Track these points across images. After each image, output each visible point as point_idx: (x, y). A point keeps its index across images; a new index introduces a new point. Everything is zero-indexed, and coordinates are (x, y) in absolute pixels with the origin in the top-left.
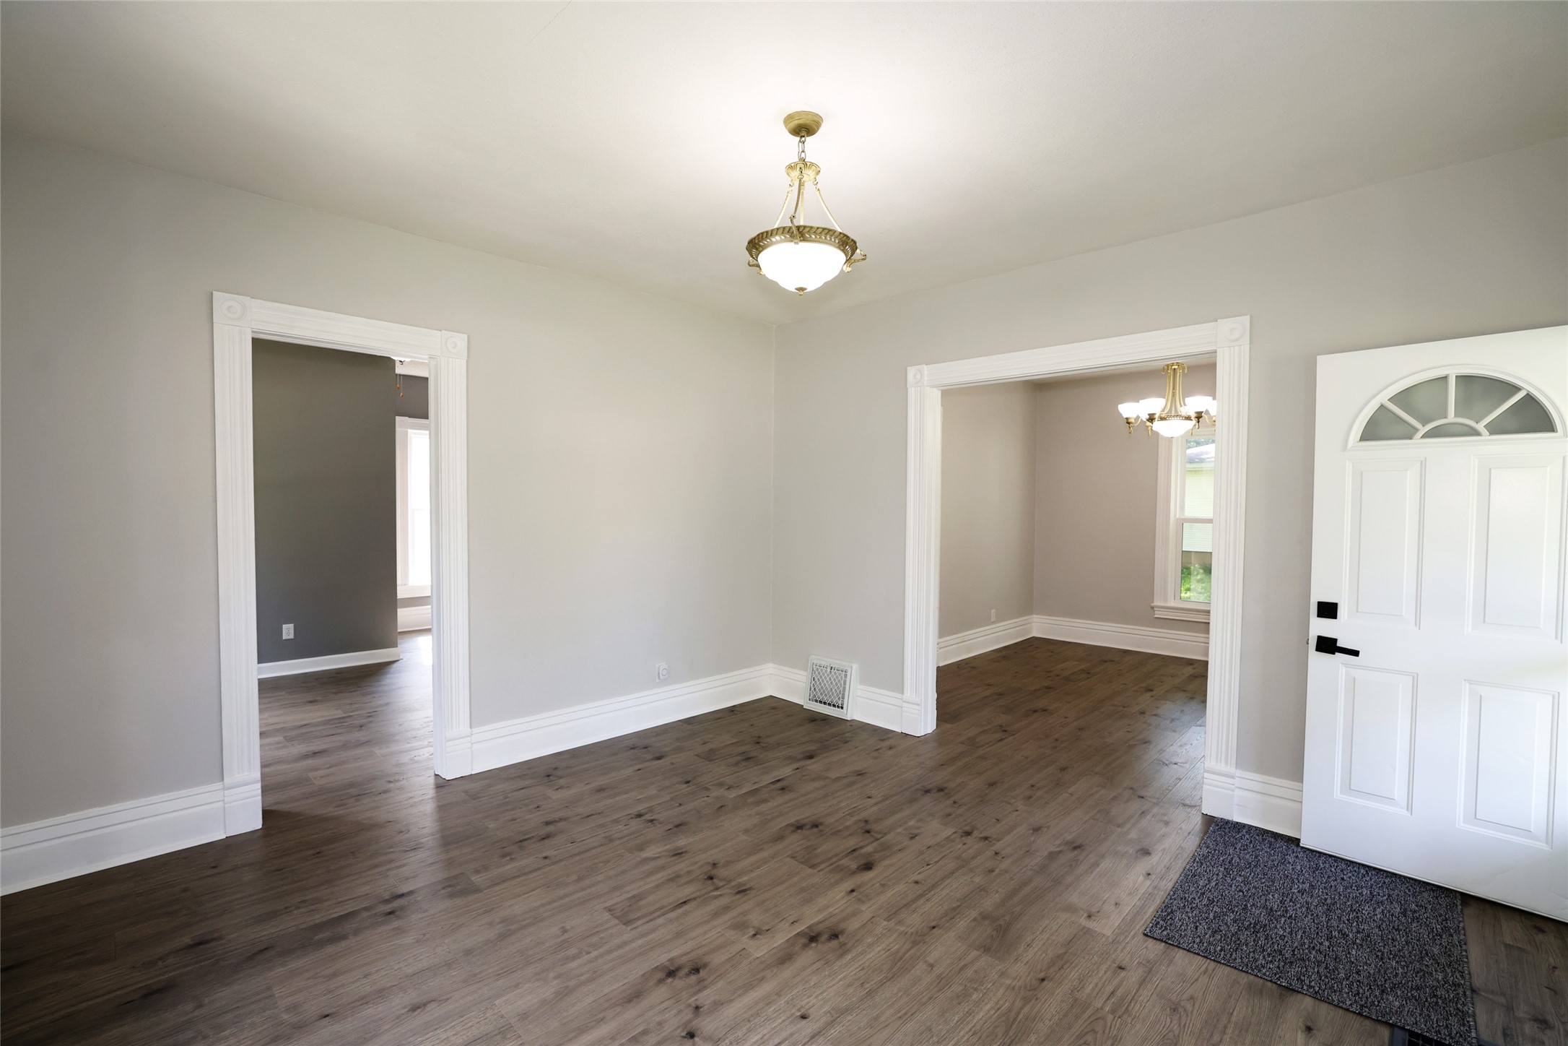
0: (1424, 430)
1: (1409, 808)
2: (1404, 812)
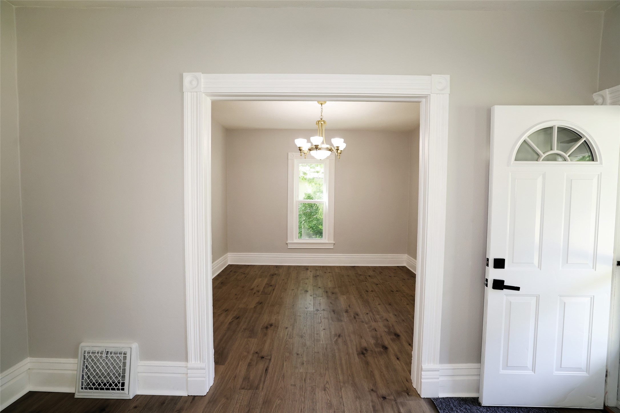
0: (544, 156)
1: (534, 370)
2: (530, 372)
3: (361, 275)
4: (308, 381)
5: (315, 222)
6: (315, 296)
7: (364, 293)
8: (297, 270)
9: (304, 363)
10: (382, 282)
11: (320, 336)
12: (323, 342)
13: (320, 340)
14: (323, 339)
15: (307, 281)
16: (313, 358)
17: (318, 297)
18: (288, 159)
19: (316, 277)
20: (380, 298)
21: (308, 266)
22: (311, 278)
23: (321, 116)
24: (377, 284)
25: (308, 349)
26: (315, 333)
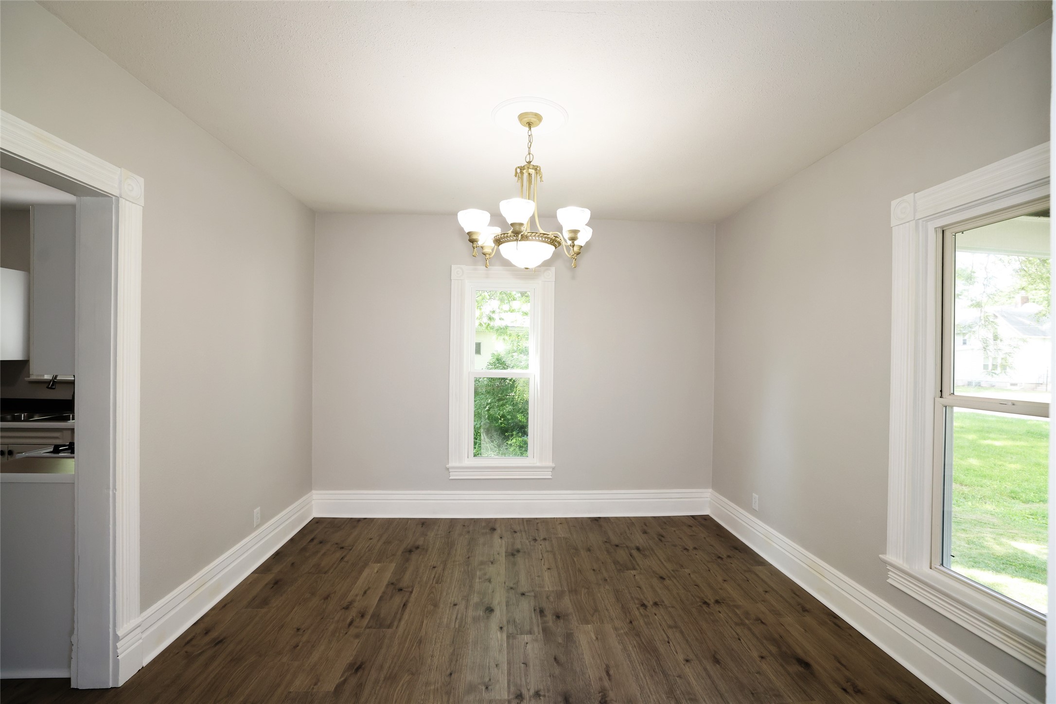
3: (617, 546)
5: (509, 408)
6: (511, 629)
7: (637, 613)
8: (469, 532)
10: (673, 571)
15: (491, 570)
17: (521, 634)
18: (451, 280)
19: (513, 555)
20: (682, 632)
21: (496, 519)
22: (502, 559)
23: (529, 154)
24: (662, 578)
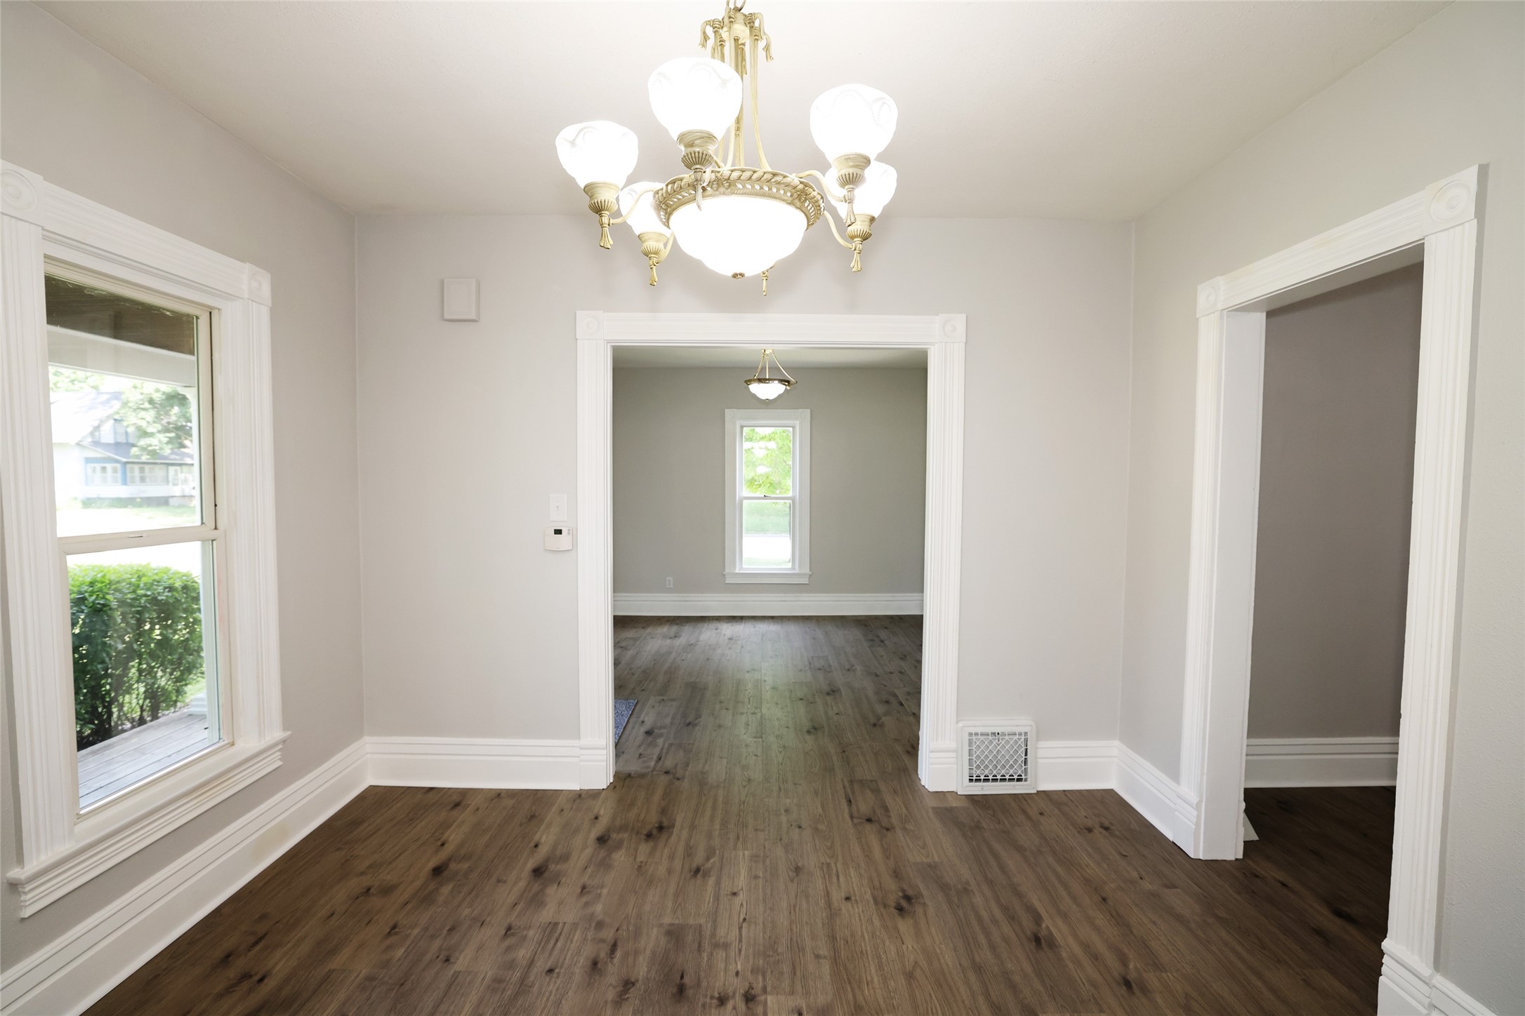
4: (775, 789)
9: (785, 811)
11: (750, 869)
12: (744, 855)
13: (751, 860)
14: (741, 863)
16: (767, 820)
25: (779, 838)
26: (761, 881)
